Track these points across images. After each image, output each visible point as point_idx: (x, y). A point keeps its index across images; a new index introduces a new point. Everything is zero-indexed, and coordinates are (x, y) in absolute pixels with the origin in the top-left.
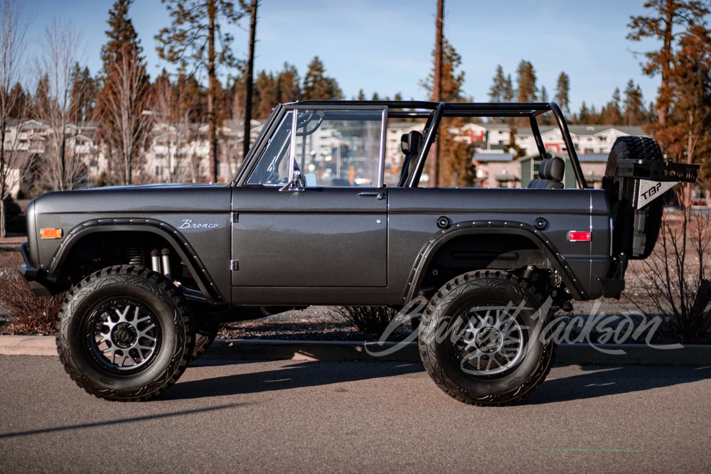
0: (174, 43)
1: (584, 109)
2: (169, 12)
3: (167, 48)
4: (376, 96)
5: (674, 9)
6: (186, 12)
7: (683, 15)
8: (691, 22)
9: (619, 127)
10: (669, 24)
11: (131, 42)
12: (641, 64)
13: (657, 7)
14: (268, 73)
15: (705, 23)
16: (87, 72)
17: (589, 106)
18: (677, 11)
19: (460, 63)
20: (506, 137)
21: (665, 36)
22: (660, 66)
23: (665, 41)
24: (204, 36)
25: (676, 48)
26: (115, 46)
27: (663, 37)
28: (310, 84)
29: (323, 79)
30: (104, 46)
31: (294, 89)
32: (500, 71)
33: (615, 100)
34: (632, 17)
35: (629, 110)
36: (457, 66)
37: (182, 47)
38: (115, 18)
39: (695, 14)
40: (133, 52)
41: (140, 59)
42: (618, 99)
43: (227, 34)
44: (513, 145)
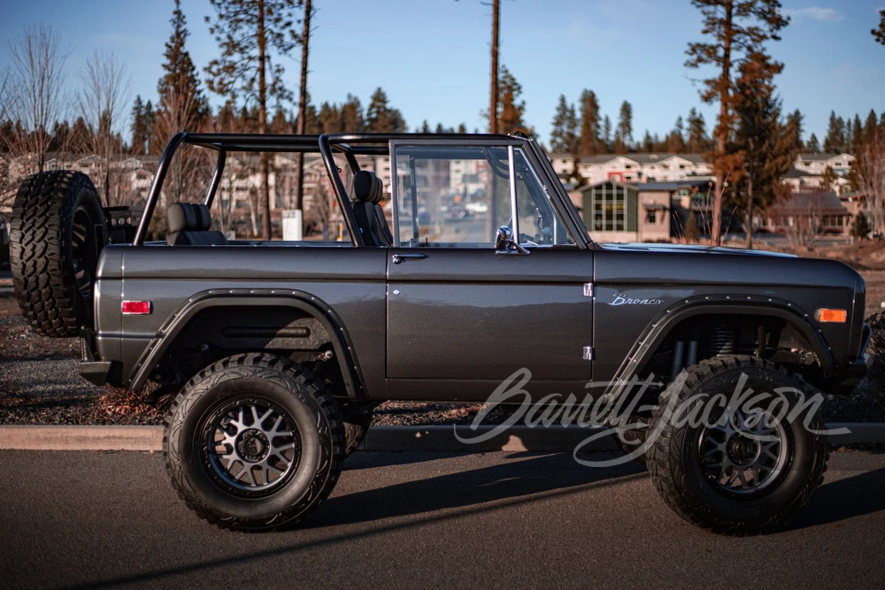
0: (223, 75)
1: (648, 137)
2: (218, 43)
3: (217, 80)
4: (440, 127)
5: (732, 35)
6: (236, 42)
7: (742, 41)
8: (750, 48)
9: (683, 155)
10: (727, 50)
11: (189, 74)
12: (699, 91)
13: (715, 33)
14: (331, 105)
15: (764, 49)
16: (149, 105)
17: (652, 134)
18: (735, 38)
19: (520, 92)
20: (569, 166)
21: (724, 63)
22: (719, 93)
23: (724, 68)
24: (254, 67)
25: (735, 74)
26: (172, 79)
27: (722, 64)
28: (374, 115)
29: (386, 110)
30: (161, 79)
31: (358, 120)
32: (563, 100)
33: (677, 128)
34: (690, 44)
35: (692, 138)
36: (517, 95)
37: (232, 79)
38: (172, 50)
39: (753, 40)
40: (191, 85)
41: (199, 92)
42: (680, 126)
43: (278, 66)
44: (575, 174)
